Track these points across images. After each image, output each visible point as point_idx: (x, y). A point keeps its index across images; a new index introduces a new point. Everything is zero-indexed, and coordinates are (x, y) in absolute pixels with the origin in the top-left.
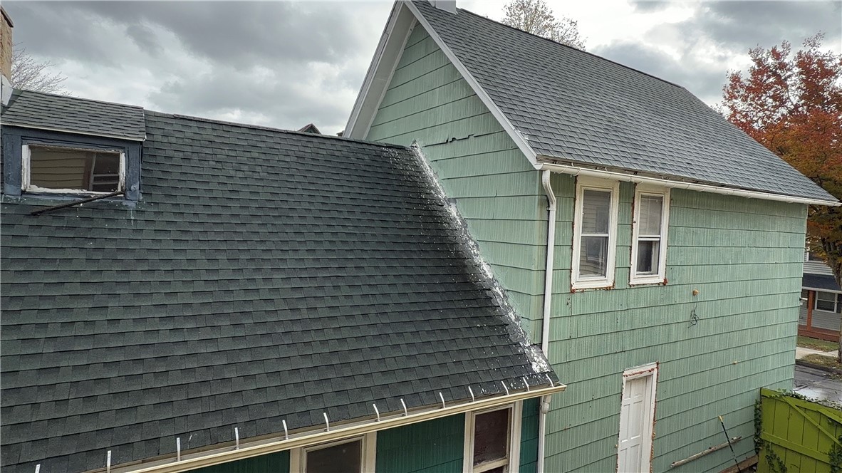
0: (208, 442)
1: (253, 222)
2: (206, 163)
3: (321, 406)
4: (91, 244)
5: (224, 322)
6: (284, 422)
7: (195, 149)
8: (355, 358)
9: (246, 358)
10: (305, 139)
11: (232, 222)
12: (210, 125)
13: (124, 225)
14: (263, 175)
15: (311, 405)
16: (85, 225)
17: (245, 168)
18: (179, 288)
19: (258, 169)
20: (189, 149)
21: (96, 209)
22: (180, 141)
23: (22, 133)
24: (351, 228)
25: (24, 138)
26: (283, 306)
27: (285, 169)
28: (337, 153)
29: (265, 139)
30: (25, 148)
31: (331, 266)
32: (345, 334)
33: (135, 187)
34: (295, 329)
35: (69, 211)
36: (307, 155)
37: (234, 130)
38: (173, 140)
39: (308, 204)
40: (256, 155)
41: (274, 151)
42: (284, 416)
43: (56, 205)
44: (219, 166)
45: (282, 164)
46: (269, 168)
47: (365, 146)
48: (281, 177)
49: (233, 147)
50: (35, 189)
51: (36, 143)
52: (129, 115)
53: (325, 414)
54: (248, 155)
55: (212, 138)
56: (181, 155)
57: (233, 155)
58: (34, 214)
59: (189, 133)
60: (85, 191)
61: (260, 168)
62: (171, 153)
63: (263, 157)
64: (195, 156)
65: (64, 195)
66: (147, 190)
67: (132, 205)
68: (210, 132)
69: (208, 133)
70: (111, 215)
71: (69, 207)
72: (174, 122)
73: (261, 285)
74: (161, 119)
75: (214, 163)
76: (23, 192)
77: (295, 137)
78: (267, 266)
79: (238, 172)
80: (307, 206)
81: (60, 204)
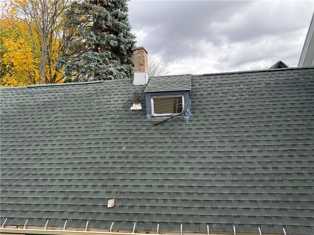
0: (221, 230)
1: (242, 122)
2: (218, 95)
3: (281, 224)
4: (173, 136)
5: (228, 172)
6: (259, 228)
7: (213, 89)
8: (303, 199)
9: (239, 191)
10: (270, 73)
11: (231, 122)
12: (220, 75)
13: (184, 127)
14: (247, 96)
15: (274, 222)
16: (171, 128)
17: (237, 94)
18: (206, 155)
19: (244, 94)
20: (210, 89)
21: (175, 121)
22: (206, 86)
23: (150, 94)
24: (301, 121)
25: (151, 96)
26: (258, 166)
27: (258, 92)
28: (291, 78)
29: (247, 77)
30: (152, 99)
31: (288, 144)
32: (296, 184)
33: (188, 110)
34: (265, 179)
35: (166, 123)
36: (272, 82)
37: (231, 76)
38: (203, 86)
39: (272, 109)
40: (242, 87)
41: (252, 83)
42: (259, 225)
43: (162, 120)
44: (224, 95)
45: (257, 89)
46: (250, 93)
47: (309, 70)
48: (257, 97)
49: (231, 85)
50: (156, 115)
51: (155, 97)
52: (186, 79)
53: (284, 229)
54: (239, 87)
55: (220, 82)
56: (207, 93)
57: (231, 88)
58: (155, 125)
59: (210, 82)
60: (171, 114)
61: (245, 93)
62: (202, 93)
63: (247, 87)
64: (213, 92)
65: (164, 116)
66: (193, 110)
67: (187, 118)
68: (219, 79)
69: (219, 80)
70: (180, 123)
71: (166, 121)
72: (203, 78)
73: (246, 154)
74: (198, 78)
75: (222, 94)
76: (152, 117)
77: (264, 73)
78: (249, 144)
79: (233, 97)
80: (272, 110)
81: (163, 120)
